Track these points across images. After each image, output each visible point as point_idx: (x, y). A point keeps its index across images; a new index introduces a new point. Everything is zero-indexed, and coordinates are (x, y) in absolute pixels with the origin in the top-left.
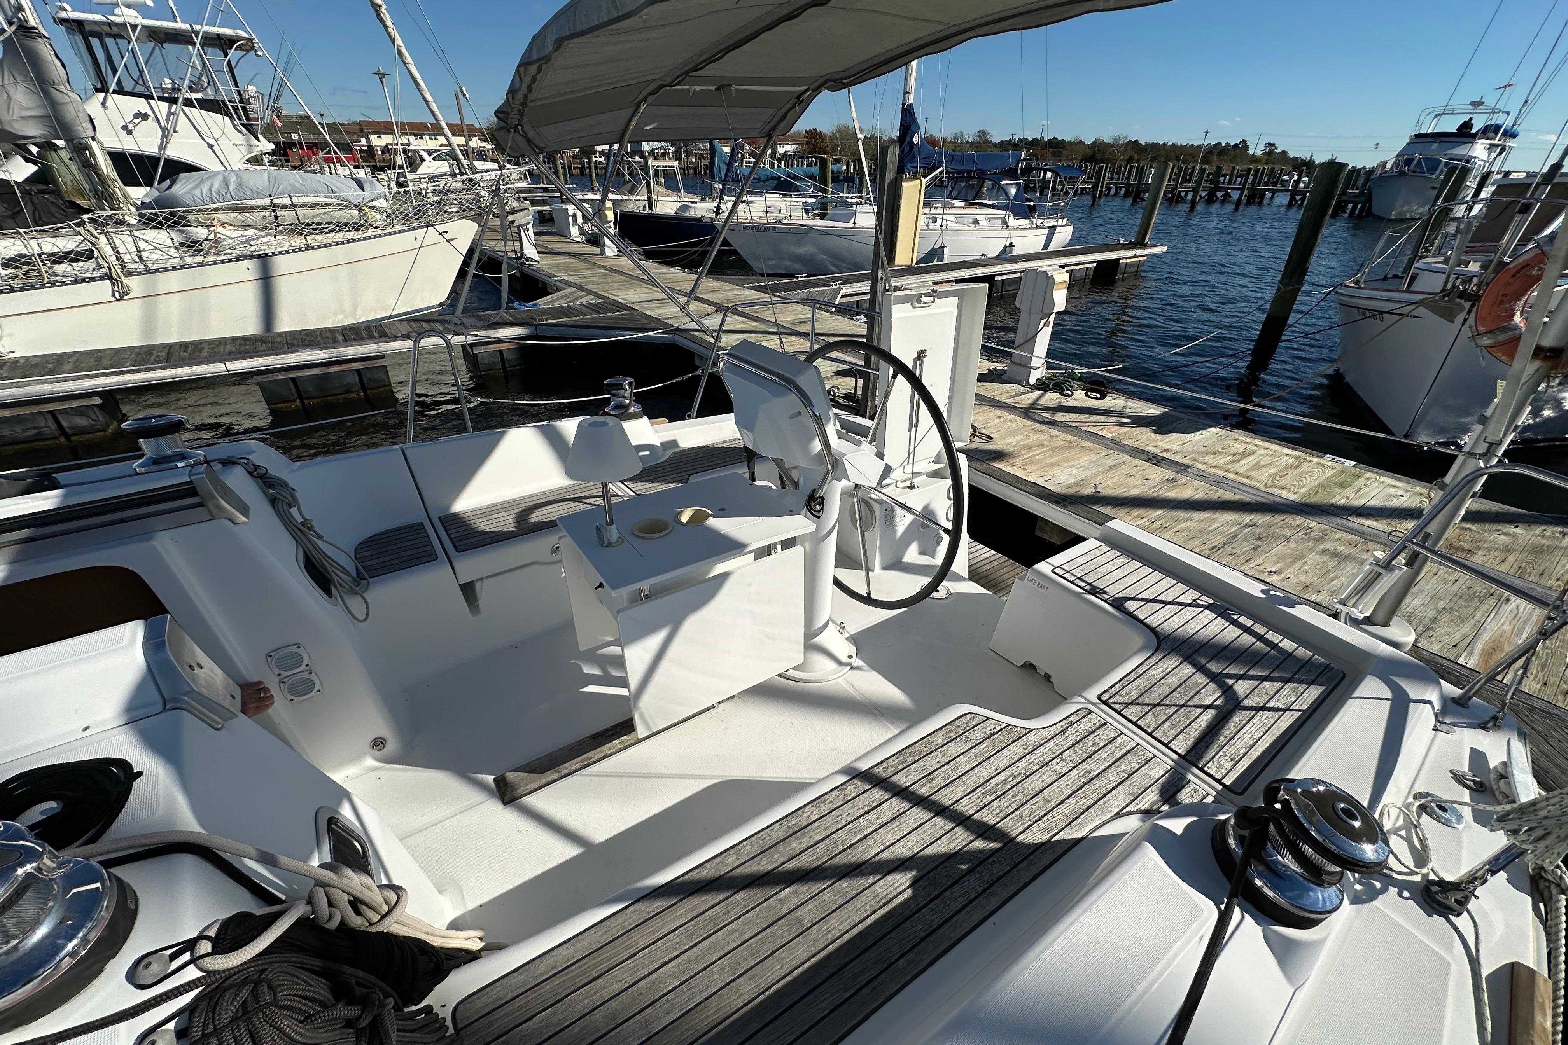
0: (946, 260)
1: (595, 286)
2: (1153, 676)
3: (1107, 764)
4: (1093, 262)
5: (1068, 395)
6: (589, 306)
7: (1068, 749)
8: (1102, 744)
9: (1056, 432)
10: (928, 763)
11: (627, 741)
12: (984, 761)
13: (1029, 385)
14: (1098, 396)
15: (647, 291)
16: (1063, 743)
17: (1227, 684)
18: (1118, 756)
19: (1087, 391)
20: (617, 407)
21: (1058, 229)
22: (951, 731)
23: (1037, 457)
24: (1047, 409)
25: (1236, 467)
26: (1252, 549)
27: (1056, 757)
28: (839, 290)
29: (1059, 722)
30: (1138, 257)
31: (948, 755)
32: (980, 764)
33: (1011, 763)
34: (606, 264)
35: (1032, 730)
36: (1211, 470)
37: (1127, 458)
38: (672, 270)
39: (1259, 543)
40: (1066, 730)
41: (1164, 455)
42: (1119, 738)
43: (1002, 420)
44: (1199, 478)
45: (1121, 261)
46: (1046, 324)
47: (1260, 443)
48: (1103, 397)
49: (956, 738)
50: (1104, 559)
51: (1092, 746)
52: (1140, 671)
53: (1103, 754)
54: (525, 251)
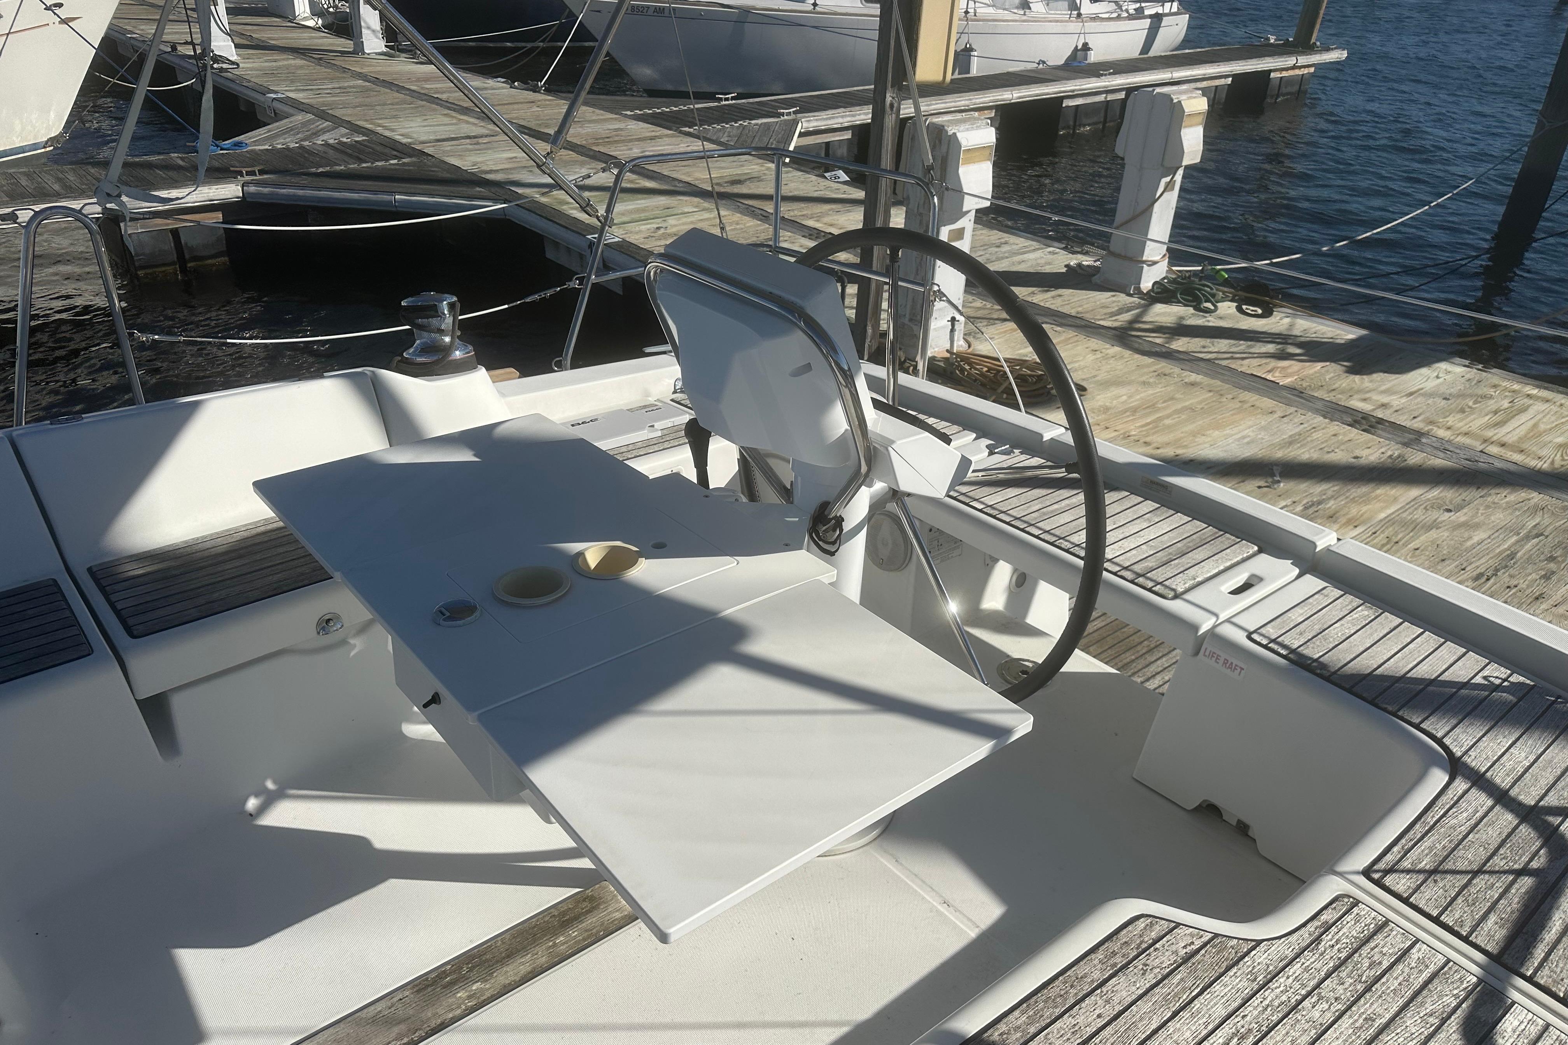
0: (974, 71)
1: (350, 111)
2: (1454, 828)
3: (1401, 1002)
4: (1226, 77)
5: (1207, 311)
6: (341, 149)
7: (1328, 976)
8: (1385, 964)
9: (1193, 377)
10: (1081, 1019)
11: (482, 991)
12: (1182, 1009)
13: (1138, 291)
14: (1260, 311)
15: (447, 120)
16: (1318, 965)
17: (1549, 824)
18: (1417, 985)
19: (1240, 302)
20: (426, 349)
21: (1166, 21)
22: (1114, 954)
23: (1168, 422)
24: (1160, 329)
25: (1500, 433)
26: (1542, 577)
27: (1309, 994)
28: (795, 123)
29: (1304, 925)
30: (1300, 67)
31: (1116, 999)
32: (1175, 1014)
33: (1231, 1009)
34: (365, 70)
35: (1259, 942)
36: (1461, 439)
37: (1319, 419)
38: (491, 82)
39: (1552, 566)
40: (1318, 940)
41: (1380, 414)
42: (1414, 950)
43: (1099, 355)
44: (1441, 455)
45: (1272, 75)
46: (1169, 187)
47: (1535, 391)
48: (1267, 313)
49: (1125, 966)
50: (1335, 612)
51: (1370, 967)
52: (1430, 819)
53: (1392, 982)
54: (214, 44)
